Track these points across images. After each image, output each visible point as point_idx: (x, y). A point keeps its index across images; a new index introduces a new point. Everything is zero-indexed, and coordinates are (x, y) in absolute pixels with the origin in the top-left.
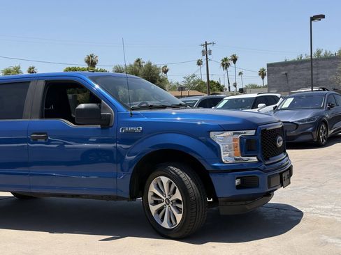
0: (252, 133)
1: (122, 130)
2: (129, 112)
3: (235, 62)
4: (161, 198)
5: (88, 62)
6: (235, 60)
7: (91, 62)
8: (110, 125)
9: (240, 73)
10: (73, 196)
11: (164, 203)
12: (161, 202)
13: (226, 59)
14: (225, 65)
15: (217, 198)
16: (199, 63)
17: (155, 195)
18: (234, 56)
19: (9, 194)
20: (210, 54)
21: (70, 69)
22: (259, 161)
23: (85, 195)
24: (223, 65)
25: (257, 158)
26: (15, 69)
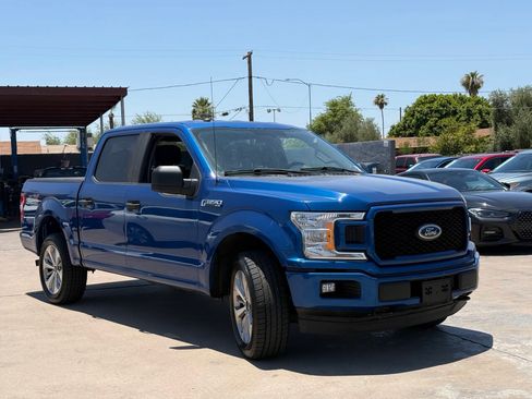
0: (360, 216)
1: (204, 202)
5: (466, 85)
7: (472, 85)
8: (195, 195)
11: (245, 308)
15: (294, 307)
22: (370, 259)
25: (366, 255)
26: (344, 100)
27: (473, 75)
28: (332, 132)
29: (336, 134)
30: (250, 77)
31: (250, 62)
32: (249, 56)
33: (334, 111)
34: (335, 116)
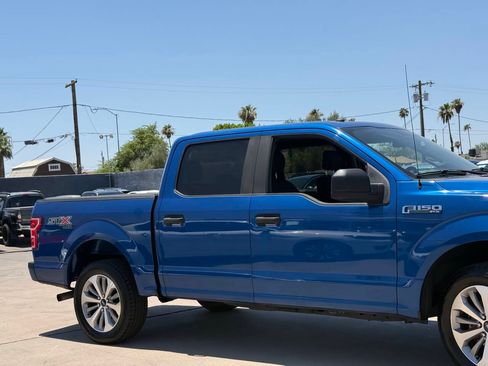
1: (406, 210)
2: (417, 181)
3: (458, 111)
4: (475, 320)
5: (243, 117)
6: (458, 108)
7: (248, 118)
8: (385, 202)
9: (467, 127)
10: (313, 311)
11: (482, 329)
12: (475, 327)
13: (447, 106)
14: (446, 115)
16: (403, 114)
17: (463, 315)
18: (457, 101)
19: (195, 303)
20: (426, 99)
21: (222, 127)
23: (333, 310)
24: (442, 115)
26: (150, 129)
27: (248, 108)
28: (142, 158)
29: (146, 161)
30: (75, 105)
31: (74, 91)
32: (73, 85)
33: (141, 139)
34: (142, 143)
